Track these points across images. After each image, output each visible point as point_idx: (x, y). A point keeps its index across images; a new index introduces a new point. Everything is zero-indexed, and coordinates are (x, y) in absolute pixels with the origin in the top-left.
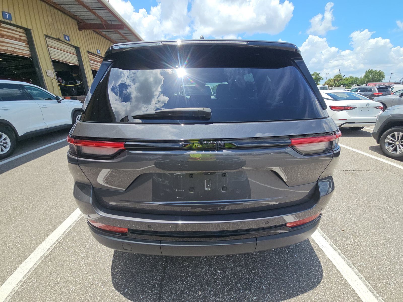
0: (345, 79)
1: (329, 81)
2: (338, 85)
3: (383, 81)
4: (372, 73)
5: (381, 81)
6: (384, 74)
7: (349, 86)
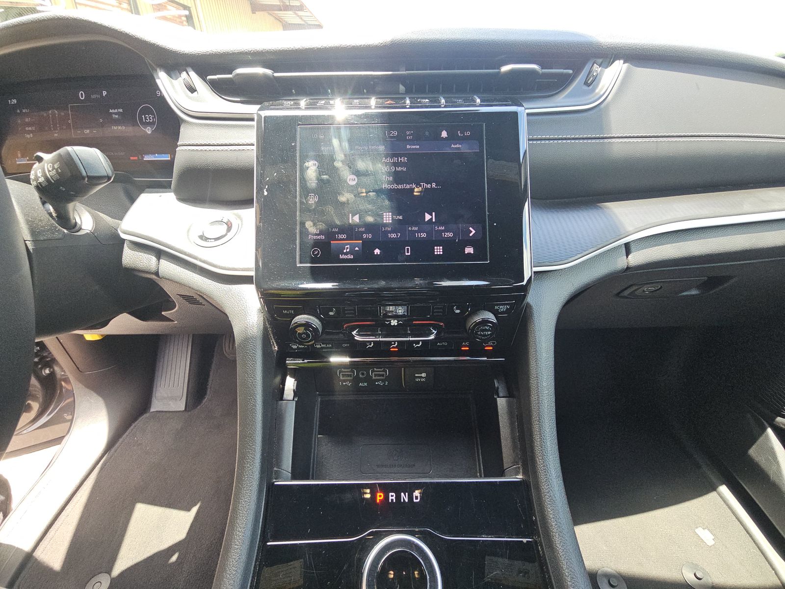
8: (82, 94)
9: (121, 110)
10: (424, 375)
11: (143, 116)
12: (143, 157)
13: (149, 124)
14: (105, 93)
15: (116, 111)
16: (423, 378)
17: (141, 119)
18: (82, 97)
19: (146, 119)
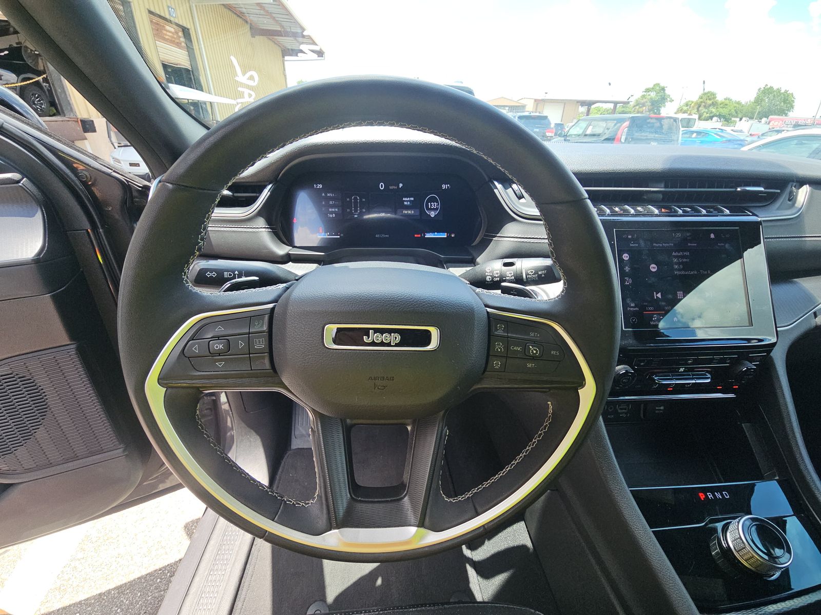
0: (720, 104)
1: (687, 105)
2: (705, 117)
3: (791, 114)
4: (771, 93)
5: (786, 115)
6: (793, 99)
7: (728, 121)
8: (382, 185)
9: (412, 199)
10: (662, 408)
11: (429, 204)
12: (425, 235)
13: (434, 209)
14: (401, 185)
15: (408, 199)
16: (661, 410)
17: (427, 205)
18: (382, 187)
19: (431, 206)
